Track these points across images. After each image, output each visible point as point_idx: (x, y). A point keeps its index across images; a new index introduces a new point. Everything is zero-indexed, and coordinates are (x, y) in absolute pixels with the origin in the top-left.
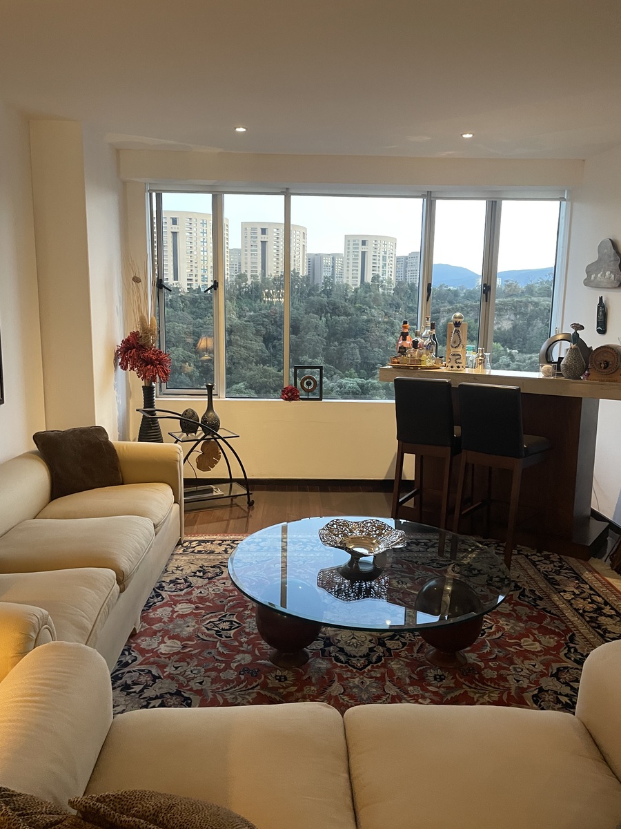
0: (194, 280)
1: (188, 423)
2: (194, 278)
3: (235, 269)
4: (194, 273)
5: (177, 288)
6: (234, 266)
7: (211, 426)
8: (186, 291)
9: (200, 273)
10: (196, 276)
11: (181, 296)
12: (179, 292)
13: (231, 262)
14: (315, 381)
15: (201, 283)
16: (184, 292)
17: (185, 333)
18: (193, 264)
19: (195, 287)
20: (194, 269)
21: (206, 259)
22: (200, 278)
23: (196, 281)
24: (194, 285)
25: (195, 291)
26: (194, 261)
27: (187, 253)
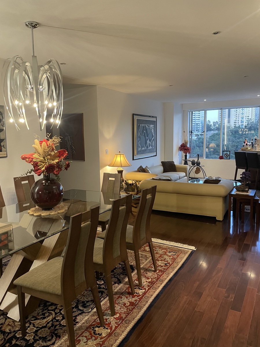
0: (237, 123)
1: (193, 163)
2: (237, 122)
3: (258, 116)
4: (237, 120)
5: (229, 126)
6: (258, 115)
7: (198, 164)
8: (233, 128)
9: (240, 119)
10: (238, 121)
11: (231, 130)
12: (230, 128)
13: (256, 113)
14: (228, 155)
15: (240, 124)
16: (232, 128)
17: (231, 146)
18: (237, 116)
19: (237, 126)
20: (237, 118)
21: (243, 113)
22: (240, 122)
23: (238, 123)
24: (237, 125)
25: (237, 127)
26: (238, 114)
27: (235, 111)
